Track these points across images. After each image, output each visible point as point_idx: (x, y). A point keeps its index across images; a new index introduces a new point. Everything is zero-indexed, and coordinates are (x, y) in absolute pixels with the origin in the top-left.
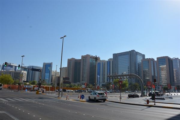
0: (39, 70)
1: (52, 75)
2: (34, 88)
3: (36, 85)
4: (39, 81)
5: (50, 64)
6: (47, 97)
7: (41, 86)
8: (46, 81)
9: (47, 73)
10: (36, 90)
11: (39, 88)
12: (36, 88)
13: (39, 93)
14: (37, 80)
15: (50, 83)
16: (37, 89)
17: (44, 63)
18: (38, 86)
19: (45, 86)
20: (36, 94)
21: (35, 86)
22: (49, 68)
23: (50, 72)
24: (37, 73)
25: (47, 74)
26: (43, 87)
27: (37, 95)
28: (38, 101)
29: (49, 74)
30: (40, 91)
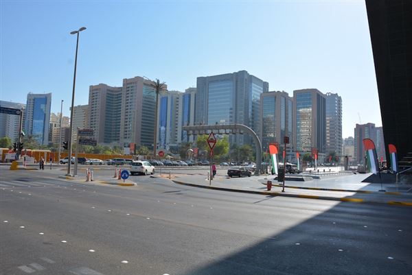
0: (18, 112)
1: (51, 125)
2: (4, 156)
3: (10, 148)
4: (17, 140)
5: (46, 98)
6: (38, 176)
7: (23, 150)
8: (36, 138)
9: (38, 119)
10: (11, 161)
11: (18, 155)
12: (9, 156)
13: (19, 167)
14: (11, 137)
15: (46, 143)
16: (14, 158)
17: (29, 95)
18: (15, 150)
19: (34, 150)
20: (11, 169)
21: (7, 151)
22: (43, 106)
23: (45, 116)
24: (12, 118)
25: (38, 122)
26: (29, 154)
27: (12, 172)
28: (16, 186)
29: (42, 121)
30: (21, 164)
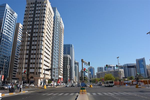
0: (134, 67)
1: (147, 69)
2: (132, 83)
3: (134, 80)
4: (135, 77)
5: (143, 60)
6: (147, 90)
7: (139, 80)
8: (142, 75)
9: (142, 68)
10: (135, 84)
11: (137, 82)
12: (134, 83)
13: (139, 87)
14: (133, 75)
15: (147, 77)
16: (136, 83)
17: (137, 60)
19: (143, 80)
20: (136, 88)
21: (133, 81)
22: (142, 63)
23: (144, 66)
24: (132, 69)
25: (142, 69)
26: (141, 81)
27: (137, 89)
28: (140, 94)
29: (143, 69)
